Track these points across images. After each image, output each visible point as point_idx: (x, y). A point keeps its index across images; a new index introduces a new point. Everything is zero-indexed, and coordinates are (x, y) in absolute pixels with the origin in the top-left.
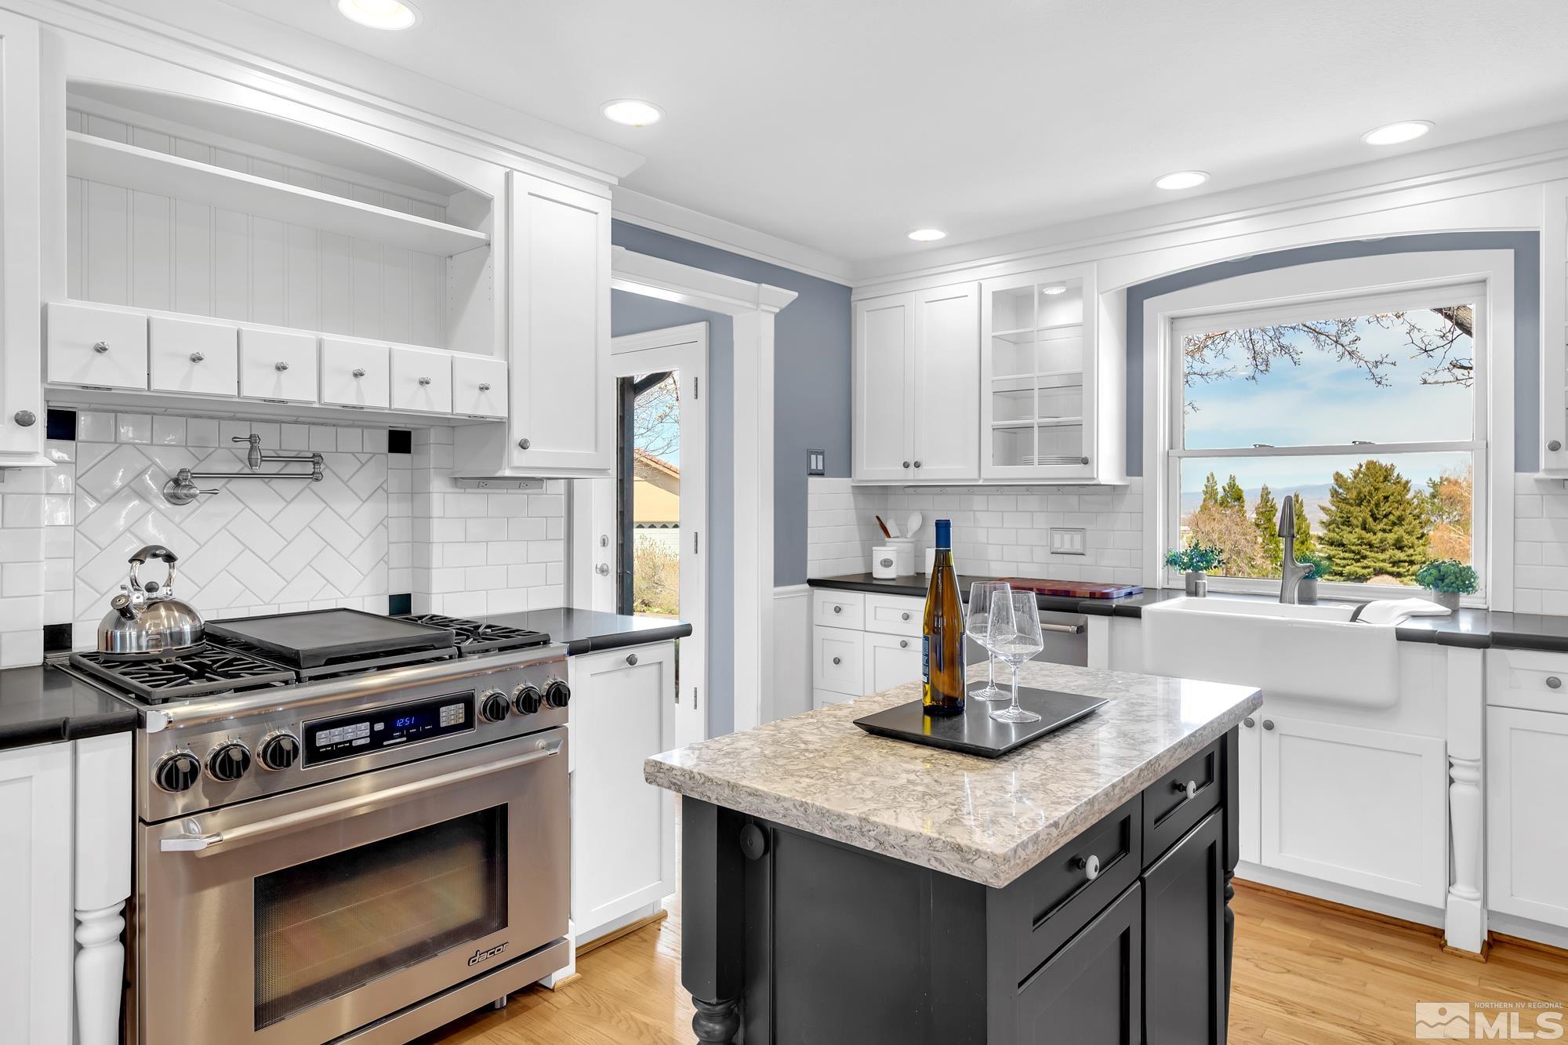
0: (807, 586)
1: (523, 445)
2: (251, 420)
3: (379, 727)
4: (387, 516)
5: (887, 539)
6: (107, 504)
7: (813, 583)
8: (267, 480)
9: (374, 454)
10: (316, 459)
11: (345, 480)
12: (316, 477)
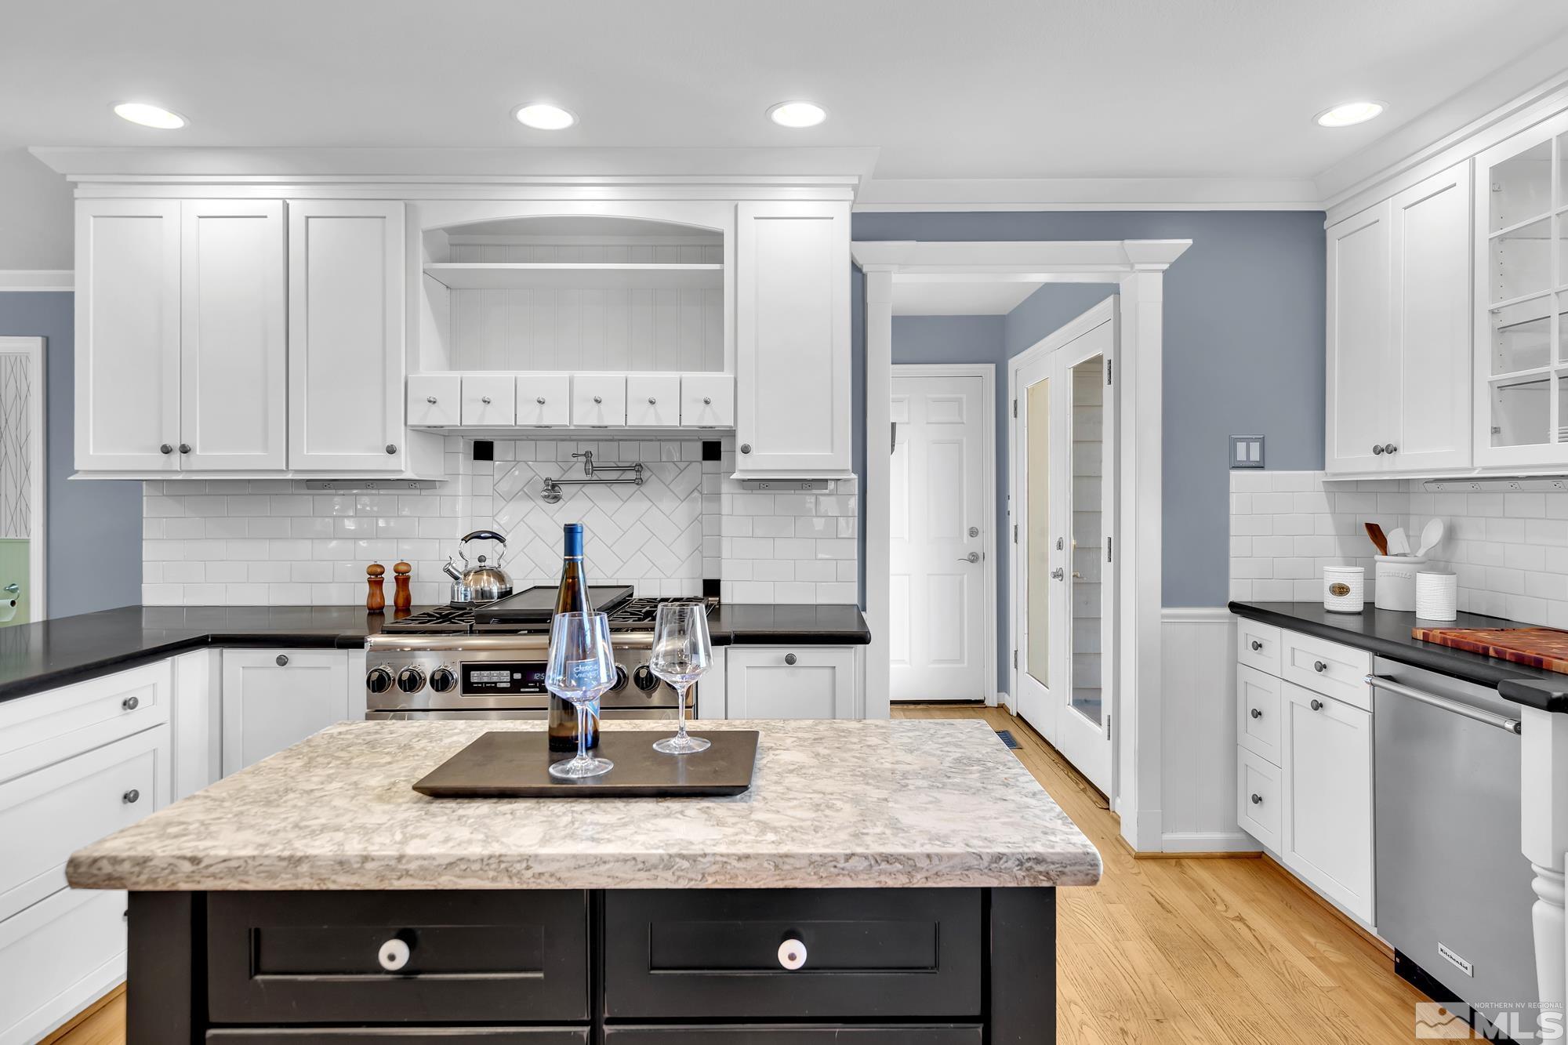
0: (1227, 611)
1: (746, 450)
2: (598, 440)
3: (517, 676)
4: (701, 514)
5: (1379, 557)
6: (511, 502)
7: (1236, 608)
8: (609, 485)
9: (691, 462)
10: (638, 468)
11: (667, 484)
12: (639, 482)
